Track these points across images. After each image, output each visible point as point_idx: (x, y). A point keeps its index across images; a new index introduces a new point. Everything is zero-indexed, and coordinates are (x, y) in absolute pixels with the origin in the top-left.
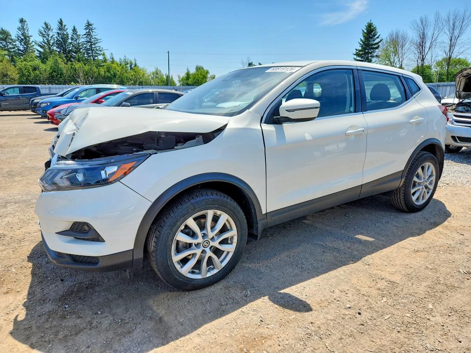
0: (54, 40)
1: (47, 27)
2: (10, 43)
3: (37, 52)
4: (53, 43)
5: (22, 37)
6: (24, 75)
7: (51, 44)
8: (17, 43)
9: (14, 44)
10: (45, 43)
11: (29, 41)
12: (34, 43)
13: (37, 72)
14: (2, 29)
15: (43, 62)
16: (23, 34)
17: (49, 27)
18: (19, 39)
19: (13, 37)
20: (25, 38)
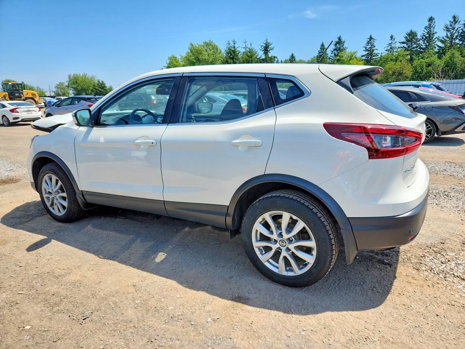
0: (458, 32)
1: (454, 20)
2: (415, 43)
3: (437, 48)
4: (457, 36)
5: (427, 35)
6: (417, 72)
7: (454, 37)
8: (421, 42)
9: (418, 43)
10: (448, 37)
11: (433, 38)
12: (436, 39)
13: (430, 68)
14: (411, 31)
15: (440, 57)
16: (428, 33)
17: (457, 20)
18: (423, 38)
19: (419, 37)
20: (430, 36)
